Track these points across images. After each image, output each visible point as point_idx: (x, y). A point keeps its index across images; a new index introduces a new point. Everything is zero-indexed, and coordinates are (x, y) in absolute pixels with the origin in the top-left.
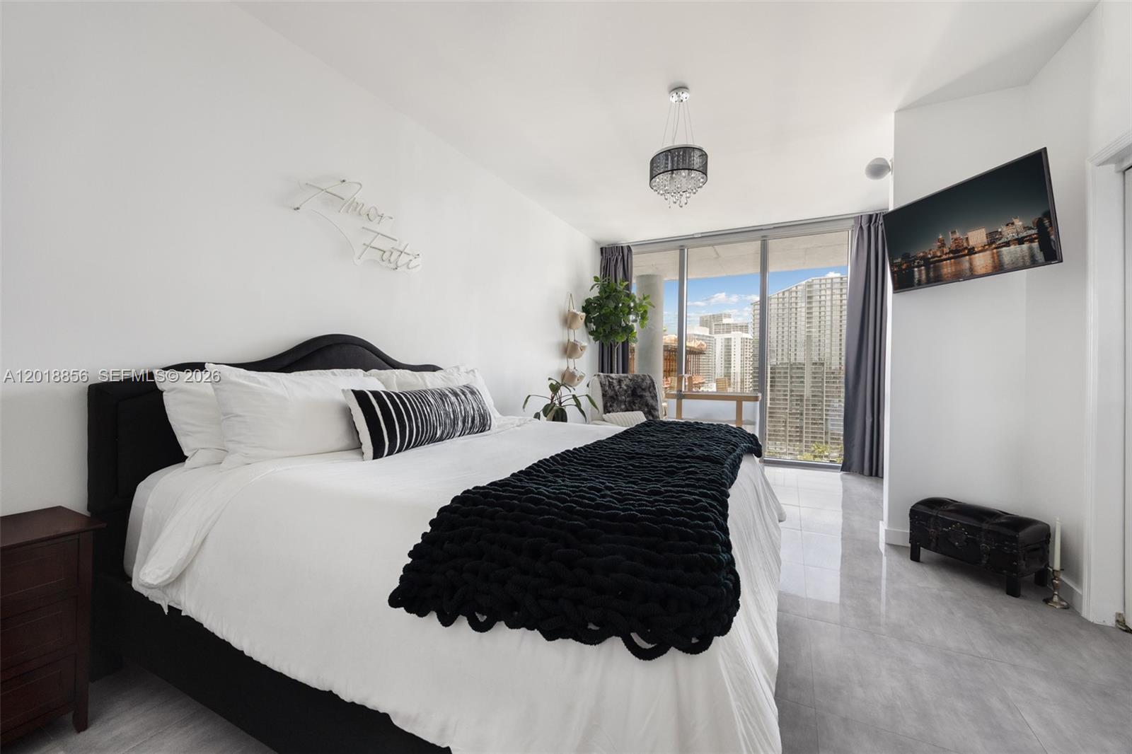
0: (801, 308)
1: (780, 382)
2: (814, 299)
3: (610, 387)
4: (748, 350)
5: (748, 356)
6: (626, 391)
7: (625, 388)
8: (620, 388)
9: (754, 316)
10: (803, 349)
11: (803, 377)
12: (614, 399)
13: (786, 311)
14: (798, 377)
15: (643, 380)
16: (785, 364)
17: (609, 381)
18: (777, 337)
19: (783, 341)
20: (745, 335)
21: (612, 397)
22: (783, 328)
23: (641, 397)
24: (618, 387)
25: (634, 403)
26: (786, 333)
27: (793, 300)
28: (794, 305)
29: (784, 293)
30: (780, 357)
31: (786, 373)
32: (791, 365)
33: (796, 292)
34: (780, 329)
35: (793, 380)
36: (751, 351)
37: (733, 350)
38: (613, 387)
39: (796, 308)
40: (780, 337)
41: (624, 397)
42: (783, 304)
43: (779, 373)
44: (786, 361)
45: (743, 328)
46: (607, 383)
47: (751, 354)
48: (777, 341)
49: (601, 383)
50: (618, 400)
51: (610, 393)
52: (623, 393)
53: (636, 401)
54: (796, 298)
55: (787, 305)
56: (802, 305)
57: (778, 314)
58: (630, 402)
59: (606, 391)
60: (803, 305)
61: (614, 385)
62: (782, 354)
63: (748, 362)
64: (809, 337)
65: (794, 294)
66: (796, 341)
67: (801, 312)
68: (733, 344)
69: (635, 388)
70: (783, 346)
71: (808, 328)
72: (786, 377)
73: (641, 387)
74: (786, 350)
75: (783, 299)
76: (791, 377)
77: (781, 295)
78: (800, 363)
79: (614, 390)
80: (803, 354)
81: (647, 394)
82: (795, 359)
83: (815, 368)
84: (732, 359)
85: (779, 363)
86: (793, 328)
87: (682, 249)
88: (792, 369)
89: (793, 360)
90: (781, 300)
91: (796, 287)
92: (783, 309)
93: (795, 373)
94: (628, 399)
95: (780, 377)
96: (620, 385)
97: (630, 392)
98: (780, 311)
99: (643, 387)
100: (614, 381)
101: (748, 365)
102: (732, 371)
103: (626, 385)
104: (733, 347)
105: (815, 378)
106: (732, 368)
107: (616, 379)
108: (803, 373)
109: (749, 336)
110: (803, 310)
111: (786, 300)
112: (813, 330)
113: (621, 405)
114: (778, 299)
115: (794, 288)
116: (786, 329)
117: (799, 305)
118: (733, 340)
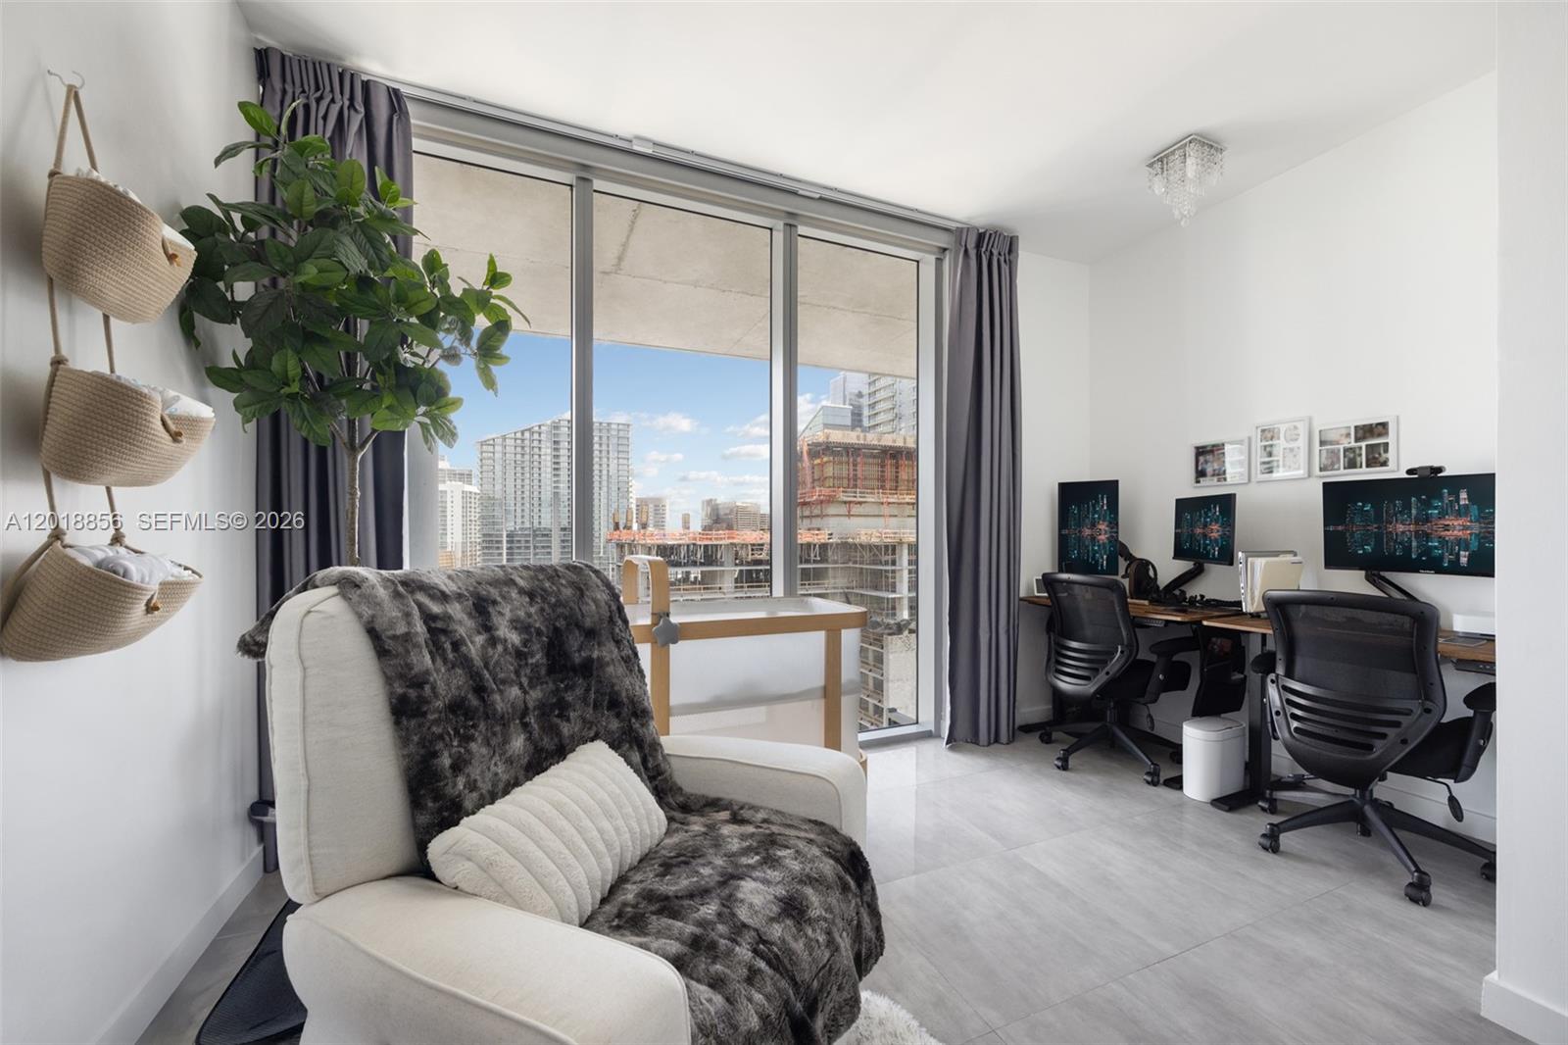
0: (545, 455)
1: (520, 554)
2: (562, 445)
3: (436, 649)
4: (473, 510)
5: (473, 518)
6: (520, 655)
7: (514, 638)
8: (493, 641)
9: (481, 460)
10: (549, 509)
11: (550, 547)
12: (469, 714)
13: (527, 457)
14: (543, 547)
15: (580, 590)
16: (526, 529)
17: (428, 618)
18: (515, 492)
19: (523, 498)
20: (468, 488)
21: (456, 707)
22: (523, 480)
23: (588, 668)
24: (480, 639)
25: (562, 708)
26: (527, 488)
27: (536, 444)
28: (536, 450)
29: (523, 433)
30: (519, 520)
31: (527, 542)
32: (534, 531)
33: (540, 434)
34: (519, 481)
35: (538, 551)
36: (477, 510)
37: (449, 509)
38: (456, 645)
39: (540, 456)
40: (519, 493)
41: (514, 692)
42: (523, 448)
43: (519, 541)
44: (527, 525)
45: (466, 477)
46: (420, 628)
47: (478, 515)
48: (515, 498)
49: (373, 633)
50: (489, 714)
51: (446, 684)
52: (509, 665)
53: (569, 697)
54: (540, 441)
55: (527, 450)
56: (547, 449)
57: (515, 461)
58: (544, 710)
59: (419, 682)
60: (549, 451)
61: (462, 631)
62: (523, 517)
63: (473, 527)
64: (556, 494)
65: (536, 436)
66: (540, 499)
67: (545, 460)
68: (449, 499)
69: (556, 630)
70: (523, 504)
71: (555, 482)
72: (528, 548)
73: (578, 626)
74: (527, 511)
75: (523, 440)
76: (535, 547)
77: (519, 435)
78: (545, 528)
79: (465, 662)
80: (549, 516)
81: (608, 652)
82: (540, 523)
83: (564, 535)
84: (449, 523)
85: (517, 527)
86: (536, 482)
87: (585, 175)
88: (535, 536)
89: (536, 525)
90: (519, 442)
91: (540, 426)
92: (523, 455)
93: (541, 541)
94: (536, 695)
95: (519, 548)
96: (487, 628)
97: (538, 657)
98: (519, 457)
99: (588, 623)
100: (456, 610)
101: (473, 531)
102: (449, 540)
103: (516, 624)
104: (449, 505)
105: (564, 547)
106: (449, 536)
107: (459, 597)
108: (550, 541)
109: (474, 489)
110: (549, 458)
111: (527, 442)
112: (561, 485)
113: (506, 741)
114: (516, 439)
115: (537, 429)
116: (527, 482)
117: (543, 451)
118: (449, 495)
